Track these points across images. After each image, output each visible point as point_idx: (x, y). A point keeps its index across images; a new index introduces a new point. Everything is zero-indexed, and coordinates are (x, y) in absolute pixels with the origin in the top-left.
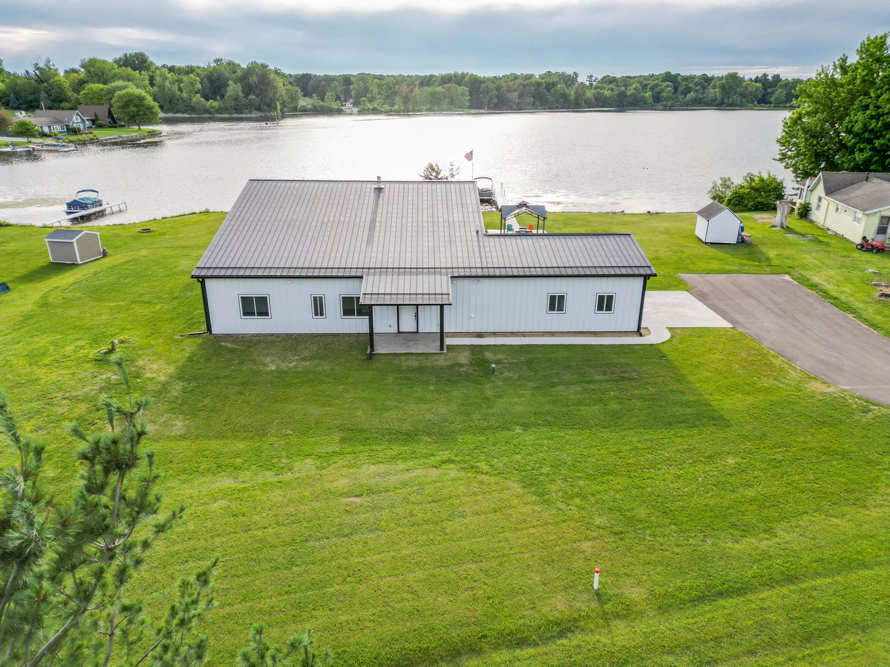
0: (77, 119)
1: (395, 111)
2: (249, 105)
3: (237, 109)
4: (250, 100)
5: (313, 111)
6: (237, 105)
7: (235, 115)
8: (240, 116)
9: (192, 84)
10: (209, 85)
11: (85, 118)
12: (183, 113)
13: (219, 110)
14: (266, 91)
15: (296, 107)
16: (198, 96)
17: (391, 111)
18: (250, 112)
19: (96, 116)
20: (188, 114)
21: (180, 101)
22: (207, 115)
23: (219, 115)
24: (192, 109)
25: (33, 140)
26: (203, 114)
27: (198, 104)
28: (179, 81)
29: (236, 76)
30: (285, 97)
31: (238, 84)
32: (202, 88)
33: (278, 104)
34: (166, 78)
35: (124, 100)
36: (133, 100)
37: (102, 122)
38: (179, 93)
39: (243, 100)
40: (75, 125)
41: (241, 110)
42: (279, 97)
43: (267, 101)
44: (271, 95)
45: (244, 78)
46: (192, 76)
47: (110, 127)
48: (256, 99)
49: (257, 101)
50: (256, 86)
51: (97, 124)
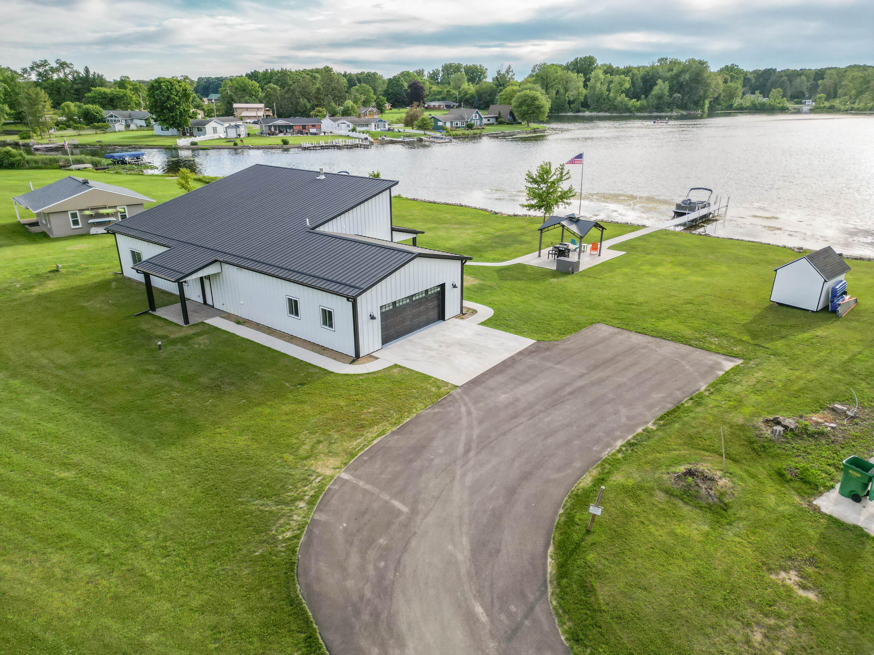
0: (476, 116)
1: (858, 109)
2: (673, 103)
3: (659, 108)
4: (674, 98)
5: (750, 109)
6: (659, 104)
7: (655, 114)
8: (659, 114)
9: (621, 84)
10: (641, 85)
11: (483, 116)
12: (606, 112)
13: (641, 109)
14: (697, 88)
15: (731, 106)
16: (624, 95)
17: (852, 109)
18: (672, 111)
19: (500, 114)
20: (611, 113)
21: (606, 100)
22: (627, 114)
23: (639, 114)
24: (615, 108)
25: (428, 133)
26: (624, 113)
27: (621, 103)
28: (611, 82)
29: (669, 74)
30: (720, 95)
31: (667, 83)
32: (630, 88)
33: (707, 102)
34: (599, 79)
35: (520, 100)
36: (527, 100)
37: (503, 120)
38: (607, 93)
39: (667, 99)
40: (473, 122)
41: (662, 108)
42: (711, 94)
43: (696, 99)
44: (702, 93)
45: (678, 75)
46: (623, 76)
47: (508, 124)
48: (681, 97)
49: (682, 100)
50: (687, 83)
51: (499, 121)
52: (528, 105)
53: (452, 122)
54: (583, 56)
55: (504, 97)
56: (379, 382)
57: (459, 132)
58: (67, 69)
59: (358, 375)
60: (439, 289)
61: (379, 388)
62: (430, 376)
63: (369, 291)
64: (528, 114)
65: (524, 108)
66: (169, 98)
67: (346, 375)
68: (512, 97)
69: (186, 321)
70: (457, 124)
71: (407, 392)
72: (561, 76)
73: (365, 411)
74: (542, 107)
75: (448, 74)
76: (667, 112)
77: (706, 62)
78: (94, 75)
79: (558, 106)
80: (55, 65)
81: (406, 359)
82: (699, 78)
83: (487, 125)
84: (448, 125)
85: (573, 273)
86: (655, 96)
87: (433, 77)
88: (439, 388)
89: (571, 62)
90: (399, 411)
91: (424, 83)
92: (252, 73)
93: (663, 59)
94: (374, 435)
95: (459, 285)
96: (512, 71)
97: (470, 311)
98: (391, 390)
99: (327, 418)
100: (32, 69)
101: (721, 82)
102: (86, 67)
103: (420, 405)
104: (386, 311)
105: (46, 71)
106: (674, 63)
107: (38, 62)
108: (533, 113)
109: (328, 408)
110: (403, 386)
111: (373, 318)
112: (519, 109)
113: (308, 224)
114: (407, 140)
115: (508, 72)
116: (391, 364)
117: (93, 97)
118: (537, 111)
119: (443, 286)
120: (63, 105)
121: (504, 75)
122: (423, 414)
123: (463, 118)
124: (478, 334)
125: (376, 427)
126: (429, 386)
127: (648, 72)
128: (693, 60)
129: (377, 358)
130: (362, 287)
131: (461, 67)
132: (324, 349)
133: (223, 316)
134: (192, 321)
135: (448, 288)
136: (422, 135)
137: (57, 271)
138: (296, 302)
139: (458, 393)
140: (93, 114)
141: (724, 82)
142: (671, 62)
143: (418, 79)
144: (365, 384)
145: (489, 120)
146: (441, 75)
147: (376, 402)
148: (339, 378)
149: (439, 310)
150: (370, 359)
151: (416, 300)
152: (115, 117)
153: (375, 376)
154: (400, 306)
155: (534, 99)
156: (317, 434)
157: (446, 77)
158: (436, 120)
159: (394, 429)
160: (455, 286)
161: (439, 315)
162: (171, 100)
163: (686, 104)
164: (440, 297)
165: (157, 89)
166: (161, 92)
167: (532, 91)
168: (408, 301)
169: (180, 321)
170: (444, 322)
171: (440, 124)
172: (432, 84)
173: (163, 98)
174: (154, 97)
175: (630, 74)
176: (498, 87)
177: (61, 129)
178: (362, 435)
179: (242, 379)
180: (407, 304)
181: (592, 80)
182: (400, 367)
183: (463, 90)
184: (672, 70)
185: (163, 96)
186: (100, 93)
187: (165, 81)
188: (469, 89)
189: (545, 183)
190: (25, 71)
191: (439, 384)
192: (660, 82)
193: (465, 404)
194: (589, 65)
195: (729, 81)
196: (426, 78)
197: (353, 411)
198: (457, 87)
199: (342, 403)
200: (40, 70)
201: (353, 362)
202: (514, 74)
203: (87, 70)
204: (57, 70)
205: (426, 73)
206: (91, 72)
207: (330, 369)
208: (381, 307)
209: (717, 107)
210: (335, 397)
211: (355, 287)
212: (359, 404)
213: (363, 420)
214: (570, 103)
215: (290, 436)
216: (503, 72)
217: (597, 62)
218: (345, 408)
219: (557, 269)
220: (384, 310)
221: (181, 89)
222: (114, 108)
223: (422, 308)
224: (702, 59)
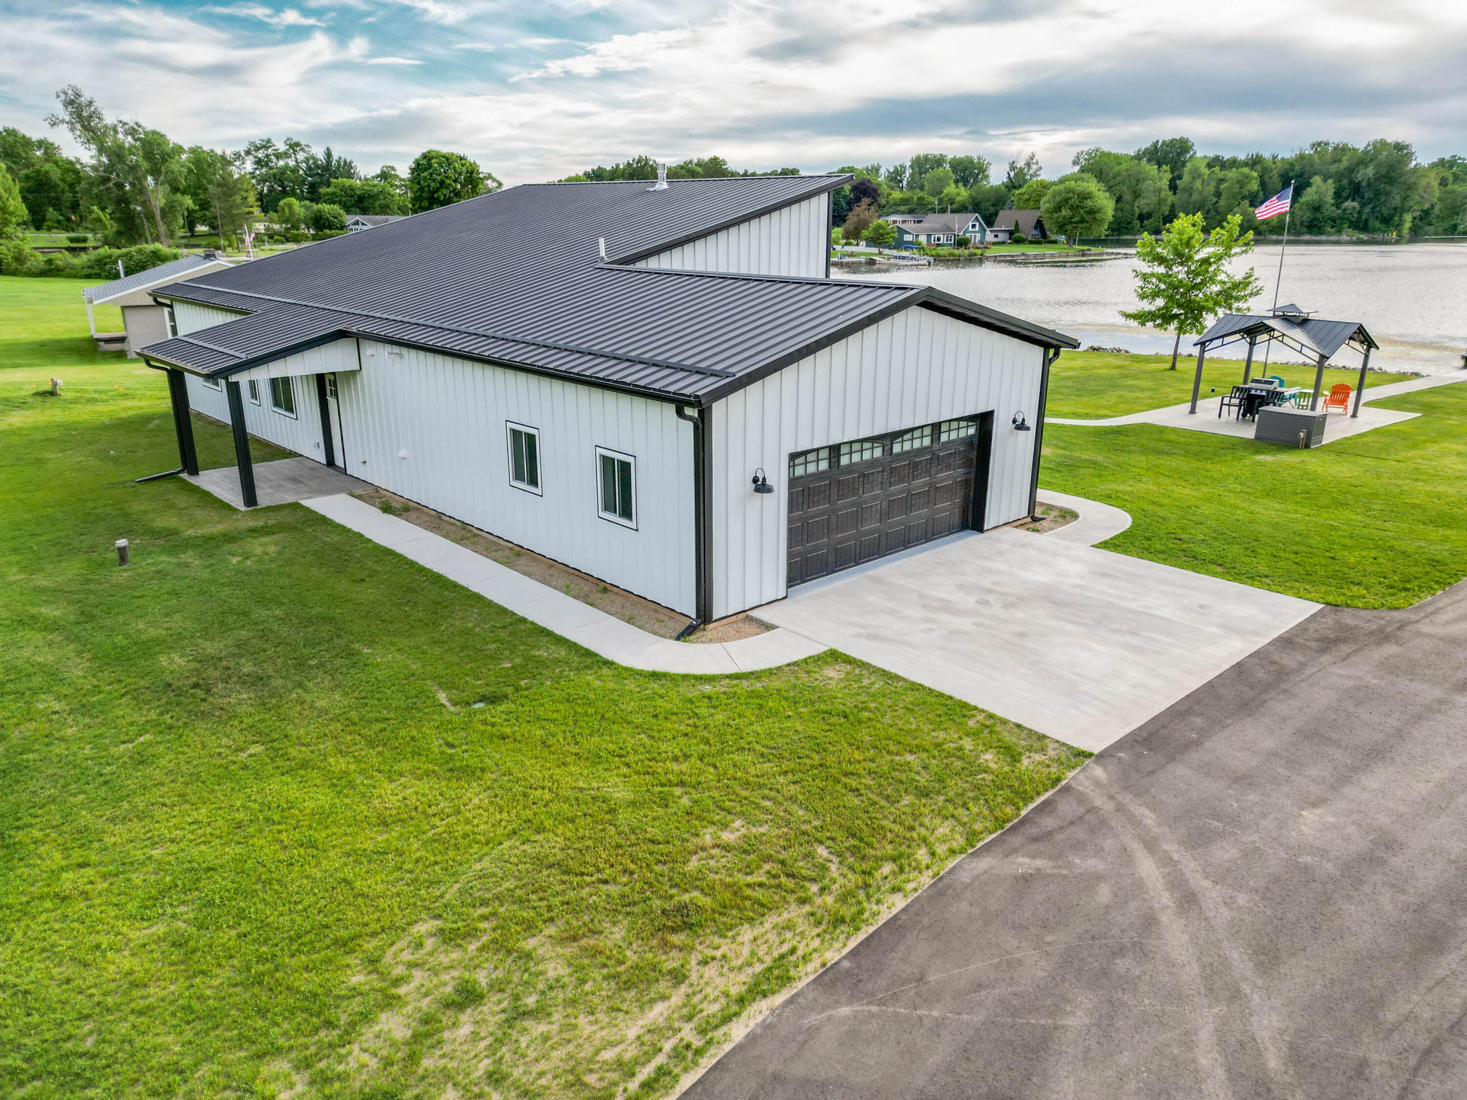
0: (974, 226)
2: (1342, 219)
3: (1313, 227)
4: (1345, 210)
6: (1315, 219)
7: (1307, 237)
9: (1241, 184)
11: (986, 228)
13: (1278, 228)
14: (1388, 194)
16: (1246, 203)
18: (1339, 232)
19: (1017, 225)
21: (1212, 213)
25: (886, 251)
28: (1222, 180)
29: (1333, 168)
30: (1432, 206)
31: (1330, 181)
32: (1258, 192)
33: (1408, 218)
34: (1200, 176)
35: (1058, 199)
36: (1070, 198)
37: (1023, 236)
38: (1215, 200)
39: (1332, 212)
40: (968, 235)
41: (1319, 228)
42: (1417, 203)
43: (1385, 212)
44: (1397, 201)
45: (1351, 170)
46: (1246, 170)
47: (1031, 242)
48: (1358, 208)
49: (1359, 212)
50: (1369, 185)
51: (1015, 237)
52: (1072, 208)
53: (929, 236)
54: (1168, 138)
55: (1026, 197)
56: (772, 713)
57: (944, 251)
58: (301, 153)
59: (701, 679)
60: (972, 431)
61: (771, 736)
62: (964, 705)
63: (754, 389)
64: (1071, 223)
65: (1065, 212)
66: (442, 183)
67: (655, 676)
68: (1040, 196)
69: (250, 498)
70: (939, 239)
71: (884, 762)
72: (1127, 170)
73: (708, 840)
74: (1099, 210)
75: (921, 174)
76: (1329, 234)
77: (1407, 146)
78: (338, 161)
79: (1119, 223)
80: (282, 148)
81: (871, 637)
82: (1394, 175)
83: (995, 244)
84: (923, 239)
85: (1307, 446)
86: (1308, 204)
87: (895, 177)
88: (1012, 755)
89: (1146, 149)
90: (854, 851)
91: (879, 185)
92: (593, 171)
93: (1319, 144)
94: (737, 985)
95: (1031, 422)
96: (1037, 163)
97: (1054, 513)
98: (819, 748)
99: (539, 862)
100: (248, 153)
101: (1435, 184)
102: (328, 149)
103: (944, 829)
104: (807, 477)
105: (267, 156)
106: (1342, 150)
107: (258, 143)
108: (1081, 222)
109: (554, 807)
110: (864, 735)
111: (761, 486)
112: (1056, 215)
113: (603, 253)
114: (847, 259)
115: (1028, 165)
116: (818, 649)
117: (333, 194)
118: (1088, 217)
119: (984, 420)
120: (281, 203)
121: (1021, 170)
122: (965, 877)
123: (949, 229)
124: (1105, 575)
125: (747, 933)
126: (967, 744)
127: (1292, 165)
128: (1383, 143)
129: (769, 627)
130: (732, 370)
131: (944, 161)
132: (605, 590)
133: (360, 492)
134: (265, 498)
135: (1001, 428)
136: (875, 255)
137: (52, 393)
138: (531, 438)
139: (1098, 784)
140: (328, 219)
141: (1440, 184)
142: (1335, 149)
143: (871, 177)
144: (720, 717)
145: (996, 236)
146: (908, 175)
147: (755, 796)
148: (631, 685)
149: (966, 498)
150: (746, 627)
151: (903, 454)
152: (363, 224)
153: (758, 686)
154: (851, 465)
155: (1085, 196)
156: (473, 947)
157: (917, 176)
158: (902, 232)
159: (832, 956)
160: (1021, 426)
161: (965, 510)
162: (447, 188)
163: (1366, 221)
164: (974, 455)
165: (426, 170)
166: (431, 174)
167: (1079, 182)
168: (878, 452)
169: (235, 498)
170: (980, 536)
171: (908, 238)
172: (892, 189)
173: (433, 184)
174: (419, 183)
175: (1258, 167)
176: (1009, 191)
177: (277, 242)
178: (678, 977)
179: (301, 665)
180: (873, 462)
181: (1186, 177)
182: (848, 660)
183: (946, 195)
184: (1339, 161)
185: (434, 180)
186: (343, 189)
187: (439, 156)
188: (958, 195)
189: (1182, 264)
190: (238, 156)
191: (1008, 738)
192: (1317, 180)
193: (1151, 845)
194: (1179, 154)
195: (1450, 181)
196: (881, 179)
197: (653, 831)
198: (937, 192)
199: (621, 793)
200: (260, 155)
201: (686, 633)
202: (1041, 168)
203: (329, 154)
204: (286, 155)
205: (882, 171)
206: (335, 157)
207: (607, 653)
208: (793, 457)
209: (1427, 228)
210: (596, 759)
211: (704, 373)
212: (685, 801)
213: (694, 882)
214: (1142, 218)
215: (346, 945)
216: (1020, 164)
217: (1195, 148)
218: (624, 817)
219: (1257, 438)
220: (799, 471)
221: (464, 169)
222: (364, 211)
223: (920, 483)
224: (1400, 141)
